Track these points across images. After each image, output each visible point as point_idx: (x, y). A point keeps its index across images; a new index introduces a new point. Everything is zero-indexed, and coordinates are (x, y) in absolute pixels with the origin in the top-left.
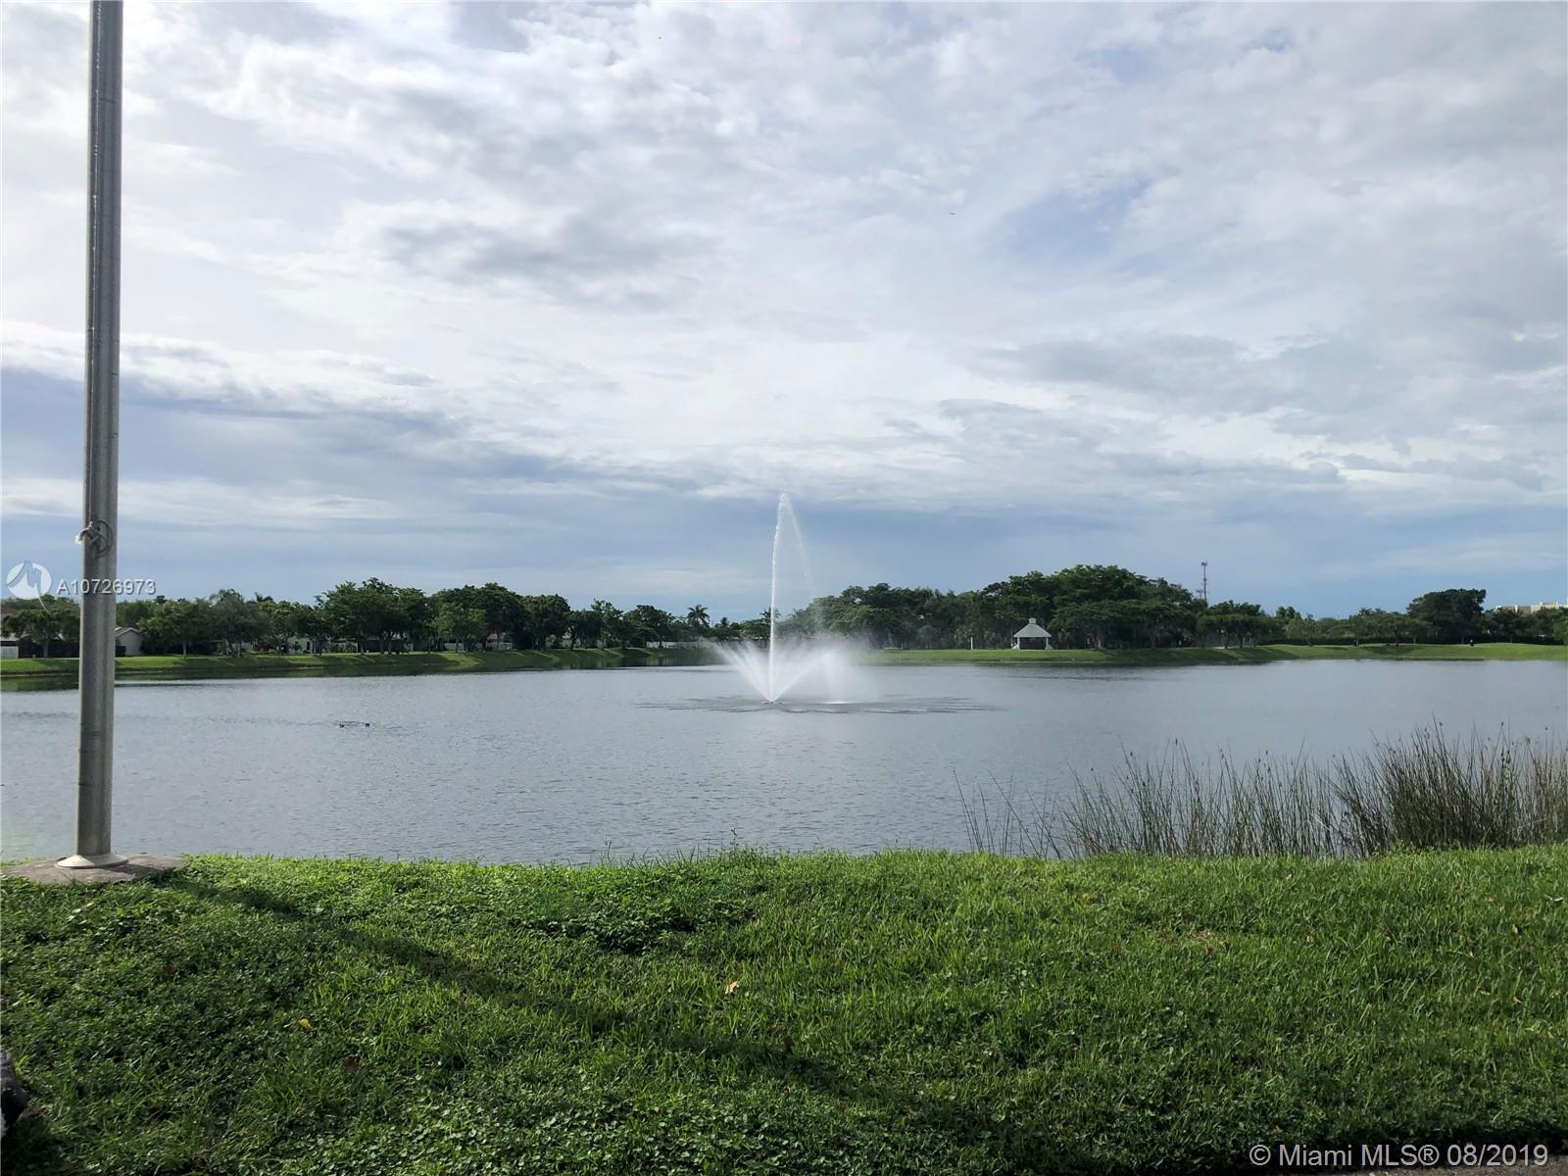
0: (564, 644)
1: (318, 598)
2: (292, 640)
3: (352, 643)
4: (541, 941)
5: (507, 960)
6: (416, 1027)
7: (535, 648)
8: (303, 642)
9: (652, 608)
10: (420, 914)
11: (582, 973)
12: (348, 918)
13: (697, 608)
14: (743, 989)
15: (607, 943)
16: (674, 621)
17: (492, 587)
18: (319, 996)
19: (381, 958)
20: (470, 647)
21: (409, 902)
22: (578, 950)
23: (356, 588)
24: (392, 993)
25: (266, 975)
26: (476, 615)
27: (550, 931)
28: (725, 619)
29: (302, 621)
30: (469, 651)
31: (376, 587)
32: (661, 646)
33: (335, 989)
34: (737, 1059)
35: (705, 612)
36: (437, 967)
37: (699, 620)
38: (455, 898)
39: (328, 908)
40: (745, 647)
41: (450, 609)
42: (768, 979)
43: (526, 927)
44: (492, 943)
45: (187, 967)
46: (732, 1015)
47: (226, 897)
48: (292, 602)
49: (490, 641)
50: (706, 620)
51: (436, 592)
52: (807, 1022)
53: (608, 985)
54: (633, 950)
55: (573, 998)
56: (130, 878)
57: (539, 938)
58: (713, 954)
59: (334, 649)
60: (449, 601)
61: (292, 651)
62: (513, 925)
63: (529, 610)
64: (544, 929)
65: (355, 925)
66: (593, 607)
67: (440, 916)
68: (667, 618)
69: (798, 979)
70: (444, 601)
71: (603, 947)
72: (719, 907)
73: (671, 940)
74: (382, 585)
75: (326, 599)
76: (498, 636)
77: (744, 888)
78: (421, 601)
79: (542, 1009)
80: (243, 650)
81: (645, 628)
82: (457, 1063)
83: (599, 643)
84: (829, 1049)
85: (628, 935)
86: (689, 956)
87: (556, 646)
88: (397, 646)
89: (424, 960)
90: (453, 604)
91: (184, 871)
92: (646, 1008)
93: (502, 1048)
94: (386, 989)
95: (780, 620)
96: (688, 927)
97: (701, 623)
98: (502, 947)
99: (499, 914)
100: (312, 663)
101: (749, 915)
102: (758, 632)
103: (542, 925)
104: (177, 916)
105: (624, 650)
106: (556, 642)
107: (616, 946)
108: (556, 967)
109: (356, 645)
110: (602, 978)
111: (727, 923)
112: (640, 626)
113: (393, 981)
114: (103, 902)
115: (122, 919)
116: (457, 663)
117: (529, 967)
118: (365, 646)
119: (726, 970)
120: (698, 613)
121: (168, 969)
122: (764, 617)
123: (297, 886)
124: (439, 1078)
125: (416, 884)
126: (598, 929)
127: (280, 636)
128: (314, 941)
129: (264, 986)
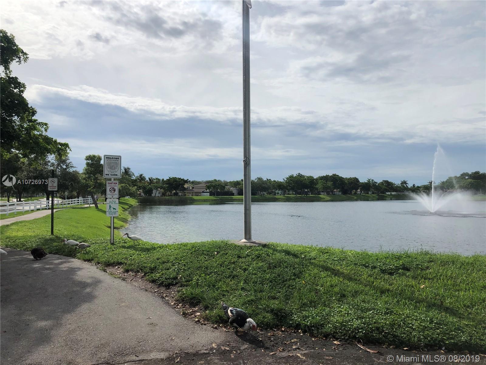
0: (358, 193)
1: (284, 179)
2: (277, 191)
3: (293, 192)
4: (364, 269)
5: (355, 273)
6: (332, 286)
7: (349, 194)
8: (280, 192)
9: (388, 181)
10: (329, 260)
11: (376, 278)
12: (311, 259)
13: (404, 181)
14: (427, 287)
15: (383, 271)
16: (396, 185)
17: (334, 175)
18: (306, 277)
19: (321, 269)
20: (328, 194)
21: (326, 256)
22: (375, 273)
23: (294, 176)
24: (325, 278)
25: (293, 270)
26: (330, 184)
27: (366, 267)
28: (414, 185)
29: (279, 186)
30: (328, 195)
31: (300, 176)
32: (391, 194)
33: (310, 275)
34: (425, 304)
35: (407, 182)
36: (336, 273)
37: (405, 185)
38: (338, 257)
39: (305, 256)
40: (422, 194)
41: (322, 182)
42: (435, 285)
43: (359, 265)
44: (350, 268)
45: (274, 266)
46: (423, 293)
47: (280, 252)
48: (276, 180)
49: (334, 192)
50: (407, 185)
51: (317, 177)
52: (448, 298)
53: (384, 282)
54: (391, 274)
55: (374, 284)
56: (257, 245)
57: (363, 268)
58: (416, 277)
59: (288, 194)
60: (321, 180)
61: (277, 194)
62: (355, 264)
63: (347, 182)
64: (364, 266)
65: (313, 261)
66: (367, 181)
67: (335, 261)
68: (393, 184)
69: (445, 286)
70: (320, 180)
71: (382, 272)
72: (418, 265)
73: (403, 273)
74: (301, 175)
75: (286, 179)
76: (337, 190)
77: (426, 261)
78: (313, 179)
79: (366, 286)
80: (264, 194)
81: (385, 188)
82: (344, 296)
83: (370, 193)
84: (456, 306)
85: (389, 270)
86: (408, 277)
87: (355, 193)
88: (306, 193)
89: (332, 271)
90: (323, 181)
91: (269, 245)
92: (396, 289)
93: (356, 294)
94: (323, 276)
95: (435, 185)
96: (408, 270)
97: (405, 186)
98: (353, 270)
99: (351, 261)
100: (282, 198)
101: (428, 268)
102: (427, 189)
103: (364, 265)
104: (269, 255)
105: (378, 195)
106: (355, 192)
107: (386, 272)
108: (369, 276)
109: (294, 193)
110: (382, 280)
111: (421, 270)
112: (384, 187)
113: (324, 275)
114: (252, 250)
115: (257, 254)
116: (324, 198)
117: (361, 275)
118: (297, 193)
119: (421, 282)
120: (404, 182)
121: (269, 266)
122: (429, 184)
123: (297, 250)
124: (339, 299)
125: (327, 253)
126: (380, 267)
127: (273, 190)
128: (303, 263)
129: (293, 272)
